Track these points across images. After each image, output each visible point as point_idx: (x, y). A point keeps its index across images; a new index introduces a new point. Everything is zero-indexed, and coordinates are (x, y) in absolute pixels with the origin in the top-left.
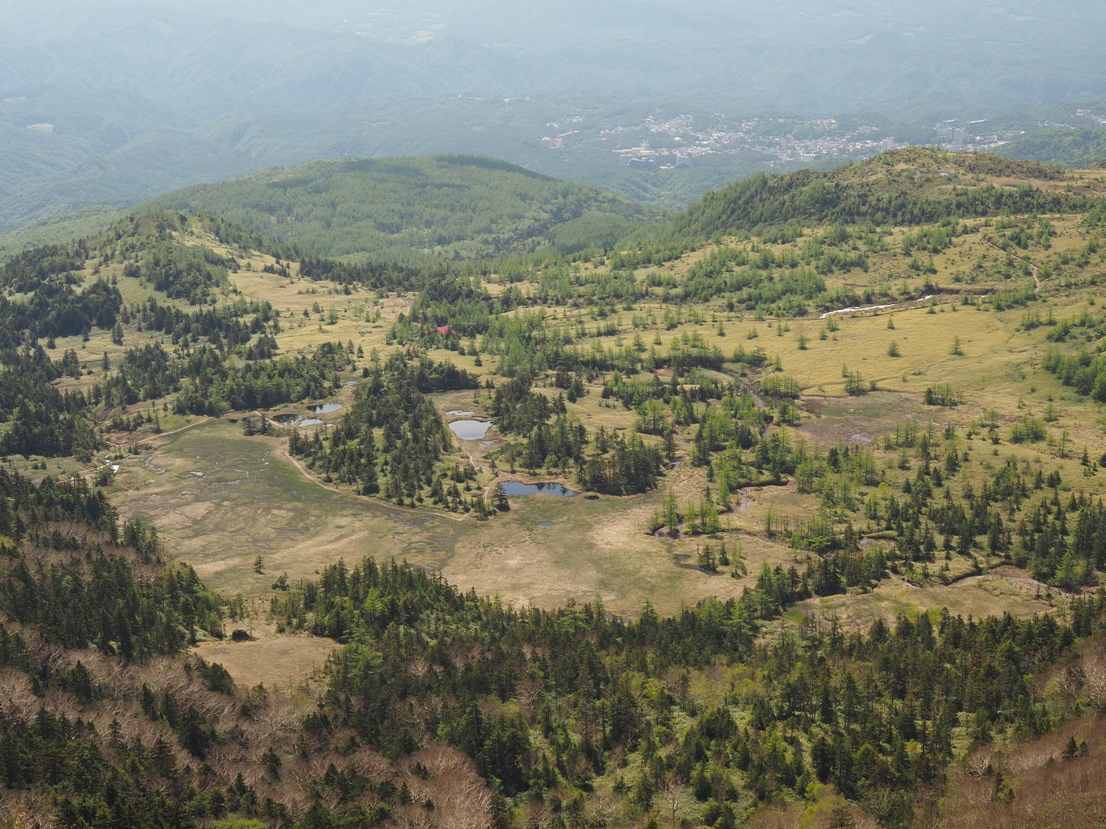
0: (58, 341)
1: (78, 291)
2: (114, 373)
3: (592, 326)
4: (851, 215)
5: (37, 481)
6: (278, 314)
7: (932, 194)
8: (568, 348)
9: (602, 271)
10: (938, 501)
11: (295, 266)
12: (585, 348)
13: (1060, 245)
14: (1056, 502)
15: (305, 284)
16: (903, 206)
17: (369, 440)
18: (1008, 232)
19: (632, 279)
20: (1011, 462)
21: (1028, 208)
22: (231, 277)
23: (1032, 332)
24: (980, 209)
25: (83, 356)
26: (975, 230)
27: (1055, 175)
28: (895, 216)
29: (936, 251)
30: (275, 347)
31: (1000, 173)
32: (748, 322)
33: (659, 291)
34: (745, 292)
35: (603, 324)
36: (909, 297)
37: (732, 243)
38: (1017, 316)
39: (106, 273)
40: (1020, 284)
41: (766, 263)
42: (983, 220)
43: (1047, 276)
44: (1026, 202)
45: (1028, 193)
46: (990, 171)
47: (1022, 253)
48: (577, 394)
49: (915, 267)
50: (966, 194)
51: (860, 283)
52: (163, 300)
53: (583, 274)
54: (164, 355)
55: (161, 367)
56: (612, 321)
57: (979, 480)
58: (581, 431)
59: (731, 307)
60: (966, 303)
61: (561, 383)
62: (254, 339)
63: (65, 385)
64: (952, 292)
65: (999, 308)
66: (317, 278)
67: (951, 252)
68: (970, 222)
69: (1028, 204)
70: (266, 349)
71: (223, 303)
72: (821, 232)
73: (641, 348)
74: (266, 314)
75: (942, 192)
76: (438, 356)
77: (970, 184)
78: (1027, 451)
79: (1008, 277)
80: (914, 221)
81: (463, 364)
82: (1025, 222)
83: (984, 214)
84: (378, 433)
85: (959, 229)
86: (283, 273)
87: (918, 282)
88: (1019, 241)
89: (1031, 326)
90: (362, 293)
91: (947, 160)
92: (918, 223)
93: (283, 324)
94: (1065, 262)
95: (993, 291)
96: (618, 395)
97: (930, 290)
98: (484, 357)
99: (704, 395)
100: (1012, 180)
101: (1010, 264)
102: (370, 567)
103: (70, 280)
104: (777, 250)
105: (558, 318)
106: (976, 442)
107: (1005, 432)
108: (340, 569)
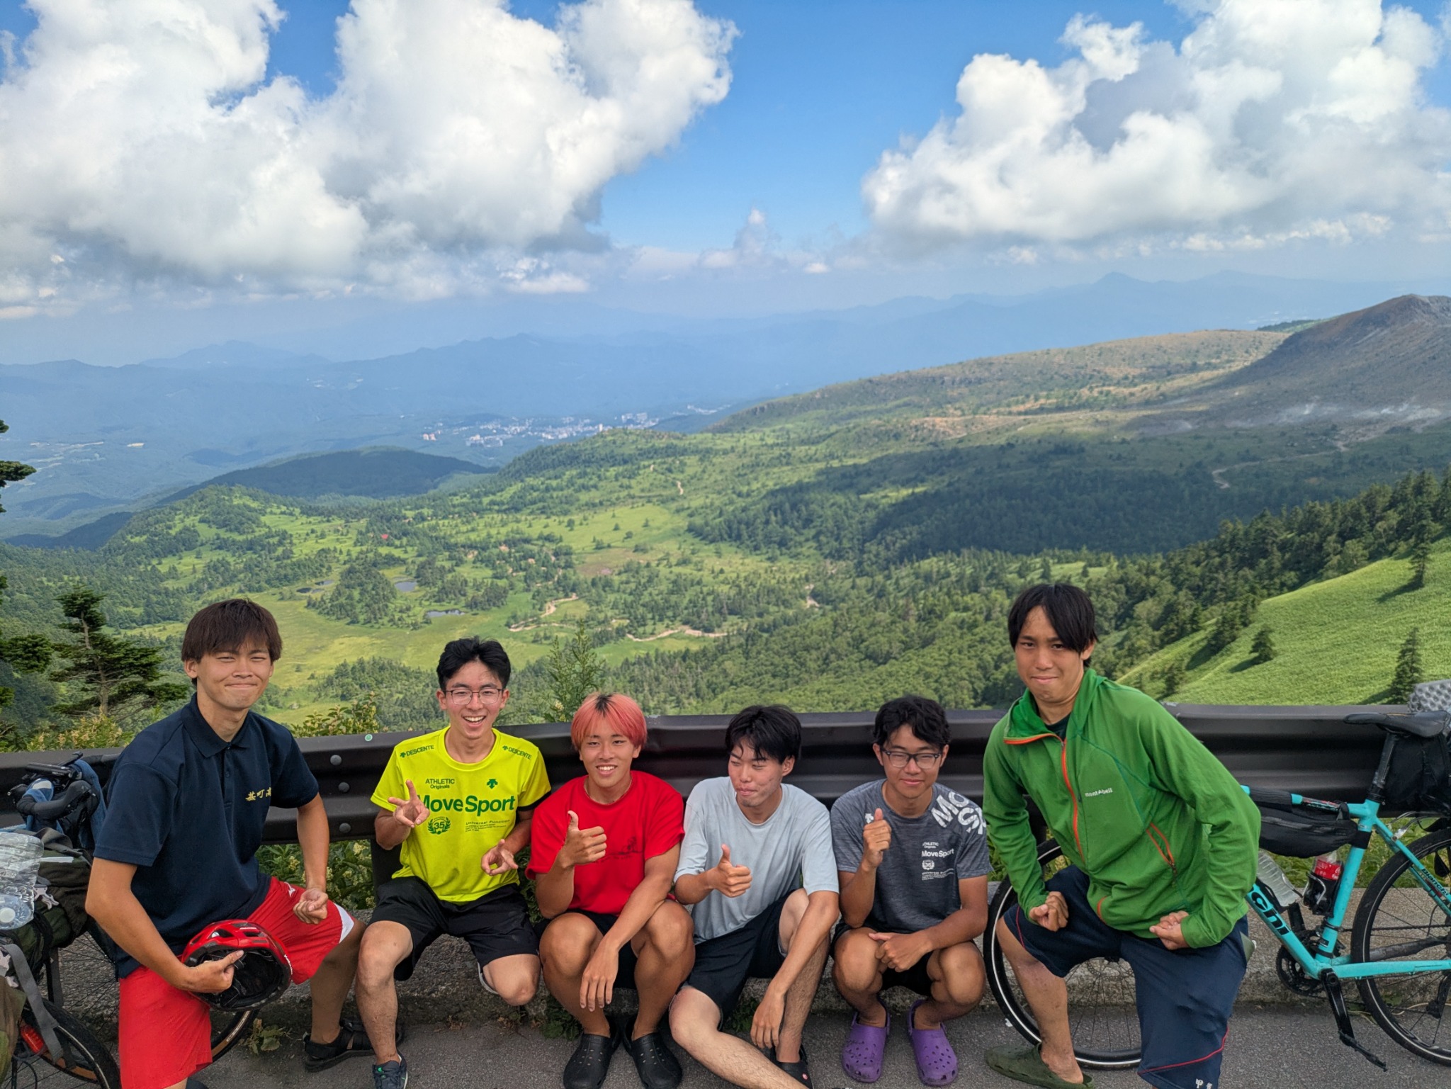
0: (164, 561)
1: (173, 532)
2: (199, 576)
3: (464, 528)
4: (588, 462)
5: (163, 638)
6: (291, 536)
7: (629, 450)
8: (453, 540)
9: (465, 500)
10: (646, 598)
11: (297, 511)
12: (461, 539)
13: (690, 471)
14: (702, 593)
15: (304, 519)
16: (613, 456)
17: (350, 597)
18: (665, 466)
19: (481, 503)
20: (679, 575)
21: (674, 454)
22: (263, 519)
23: (680, 513)
24: (648, 455)
25: (181, 568)
26: (649, 466)
27: (683, 437)
28: (609, 462)
29: (630, 478)
30: (292, 553)
31: (656, 437)
32: (543, 520)
33: (496, 507)
34: (540, 505)
35: (469, 527)
36: (621, 501)
37: (530, 481)
38: (674, 506)
39: (188, 522)
40: (673, 491)
41: (547, 489)
42: (652, 461)
43: (684, 485)
45: (672, 446)
46: (652, 437)
47: (672, 475)
48: (460, 562)
49: (622, 486)
50: (642, 448)
51: (594, 496)
52: (224, 534)
53: (455, 502)
54: (228, 563)
55: (227, 570)
56: (474, 524)
57: (665, 587)
58: (466, 582)
59: (532, 513)
60: (648, 502)
61: (451, 558)
62: (280, 550)
63: (170, 585)
64: (641, 497)
65: (663, 503)
66: (309, 516)
67: (639, 478)
68: (646, 463)
69: (672, 452)
70: (288, 555)
71: (260, 532)
72: (574, 472)
73: (489, 536)
74: (284, 536)
76: (384, 551)
77: (642, 444)
78: (686, 570)
79: (666, 487)
80: (619, 463)
81: (397, 553)
82: (671, 460)
83: (650, 458)
84: (356, 594)
85: (642, 466)
86: (291, 514)
87: (625, 493)
88: (670, 471)
89: (678, 511)
90: (338, 522)
91: (632, 433)
93: (295, 541)
94: (692, 478)
95: (661, 495)
96: (482, 561)
97: (630, 496)
98: (409, 549)
99: (525, 558)
100: (663, 440)
101: (667, 481)
102: (361, 662)
103: (169, 528)
104: (554, 483)
105: (446, 526)
106: (661, 567)
107: (673, 560)
108: (344, 665)
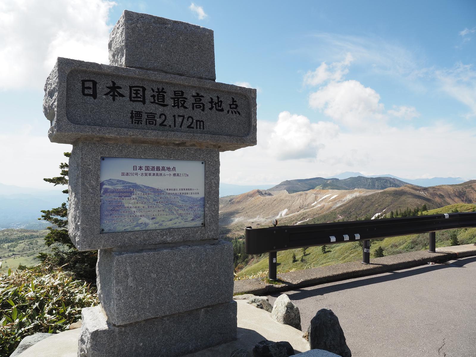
7: (13, 237)
16: (6, 240)
18: (29, 242)
21: (32, 238)
23: (35, 260)
24: (22, 239)
26: (22, 243)
27: (37, 232)
28: (5, 242)
29: (14, 247)
31: (26, 232)
36: (9, 256)
38: (32, 257)
40: (32, 251)
42: (24, 241)
43: (37, 249)
44: (31, 237)
45: (32, 235)
46: (24, 232)
47: (32, 246)
49: (10, 251)
50: (19, 236)
60: (21, 256)
64: (18, 254)
65: (28, 256)
67: (17, 247)
68: (21, 241)
69: (32, 237)
75: (15, 237)
77: (20, 234)
79: (29, 250)
80: (9, 242)
82: (32, 240)
83: (23, 240)
85: (19, 243)
87: (11, 253)
88: (31, 244)
91: (15, 231)
92: (10, 243)
94: (40, 247)
95: (27, 253)
97: (13, 254)
100: (28, 233)
101: (30, 248)
